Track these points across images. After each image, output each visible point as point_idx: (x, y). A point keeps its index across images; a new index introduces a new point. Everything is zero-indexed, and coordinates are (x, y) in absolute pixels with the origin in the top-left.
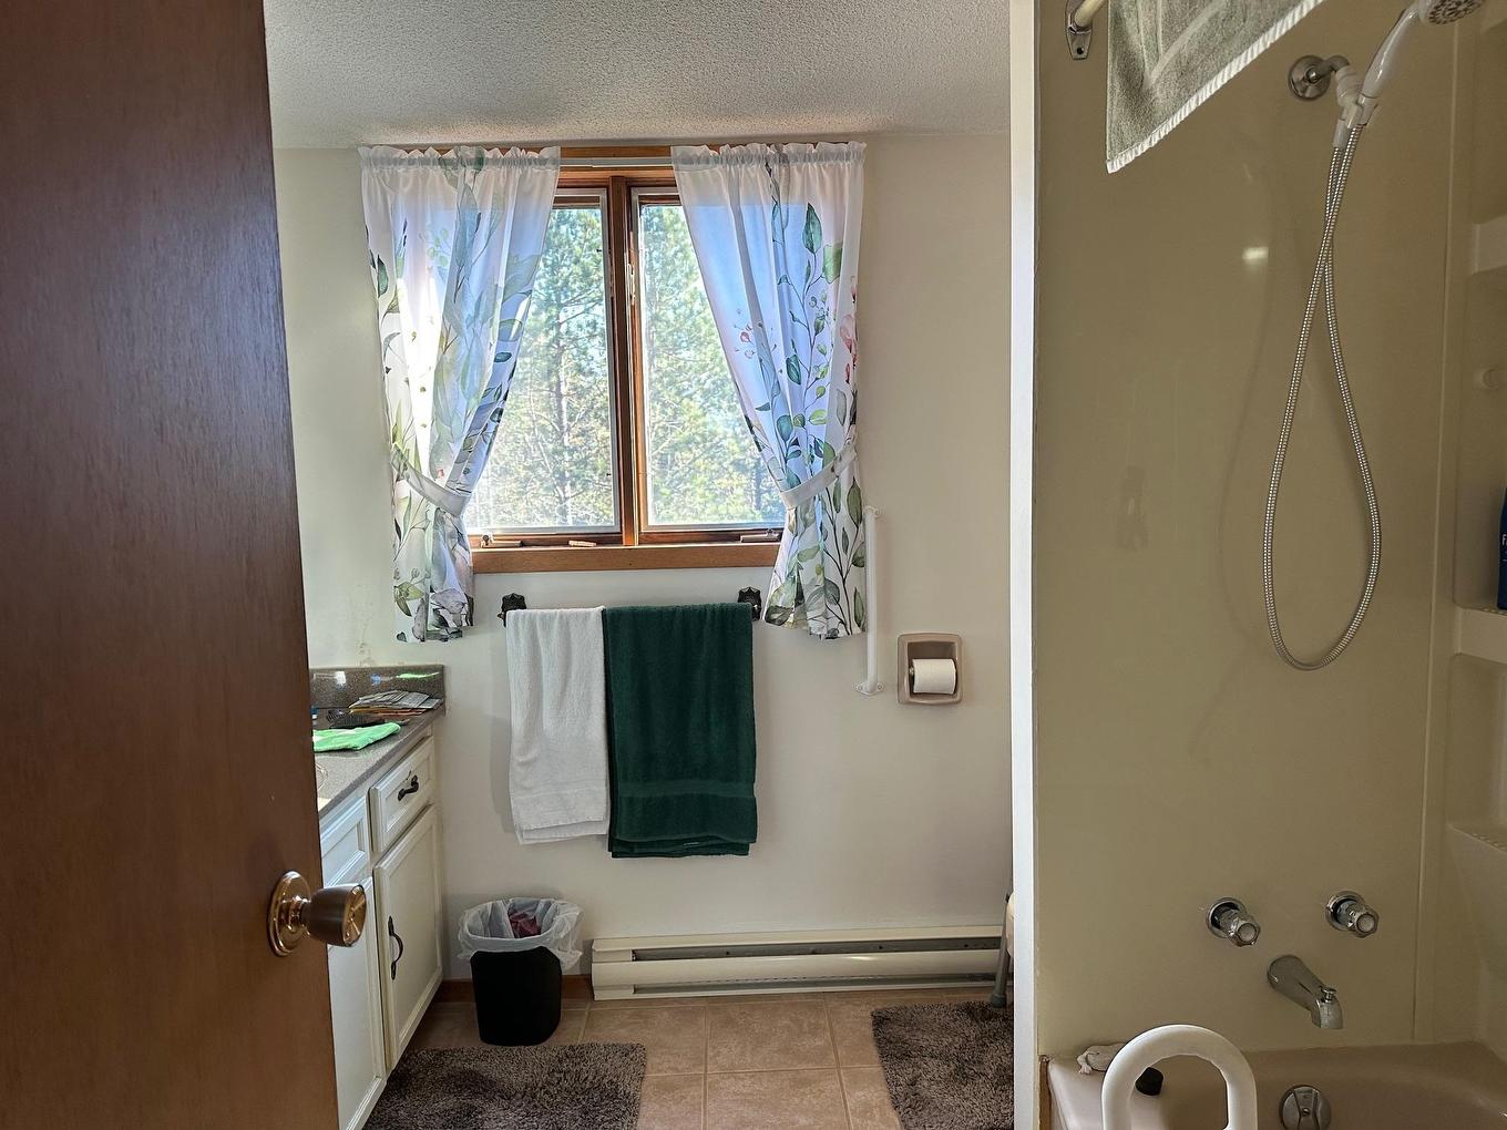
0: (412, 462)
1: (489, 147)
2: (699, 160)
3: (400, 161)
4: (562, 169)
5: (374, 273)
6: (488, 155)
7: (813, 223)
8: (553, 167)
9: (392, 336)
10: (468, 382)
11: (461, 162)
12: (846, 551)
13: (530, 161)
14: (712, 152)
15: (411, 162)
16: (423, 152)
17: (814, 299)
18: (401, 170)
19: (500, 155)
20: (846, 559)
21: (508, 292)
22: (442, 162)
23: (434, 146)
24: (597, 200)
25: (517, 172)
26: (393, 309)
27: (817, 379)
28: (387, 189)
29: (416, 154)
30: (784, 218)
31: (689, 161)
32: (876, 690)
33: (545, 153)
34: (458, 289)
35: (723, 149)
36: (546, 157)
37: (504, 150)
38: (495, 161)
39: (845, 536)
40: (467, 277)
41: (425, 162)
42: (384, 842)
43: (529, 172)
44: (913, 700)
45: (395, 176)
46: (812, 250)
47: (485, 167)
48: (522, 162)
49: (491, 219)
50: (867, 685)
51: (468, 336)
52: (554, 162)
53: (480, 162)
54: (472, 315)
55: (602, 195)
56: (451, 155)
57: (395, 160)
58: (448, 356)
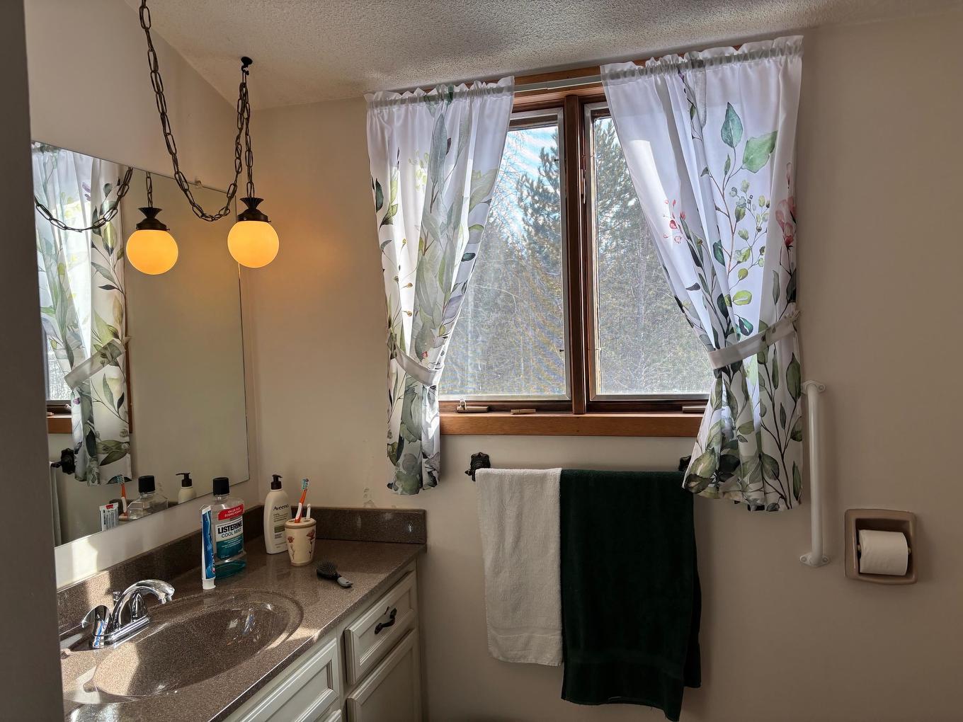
0: (398, 343)
1: (457, 84)
2: (625, 74)
3: (394, 102)
4: (517, 95)
5: (374, 192)
6: (457, 90)
7: (733, 120)
8: (508, 93)
9: (386, 243)
10: (444, 278)
11: (440, 97)
12: (784, 426)
13: (489, 91)
14: (637, 67)
15: (403, 101)
16: (413, 92)
17: (734, 189)
18: (395, 109)
19: (465, 89)
20: (784, 435)
21: (473, 202)
22: (427, 99)
23: (421, 88)
24: (554, 118)
25: (478, 101)
26: (386, 221)
27: (739, 262)
28: (385, 125)
29: (407, 95)
30: (702, 117)
31: (615, 76)
32: (823, 562)
33: (502, 83)
34: (433, 202)
35: (648, 63)
36: (503, 86)
37: (469, 84)
38: (462, 94)
39: (783, 412)
40: (440, 191)
41: (413, 100)
42: (357, 673)
43: (489, 100)
44: (861, 577)
45: (391, 115)
46: (731, 144)
47: (454, 100)
48: (481, 93)
49: (459, 142)
50: (810, 557)
51: (442, 240)
52: (509, 89)
53: (451, 96)
54: (445, 222)
55: (560, 114)
56: (434, 92)
57: (391, 101)
58: (427, 256)
